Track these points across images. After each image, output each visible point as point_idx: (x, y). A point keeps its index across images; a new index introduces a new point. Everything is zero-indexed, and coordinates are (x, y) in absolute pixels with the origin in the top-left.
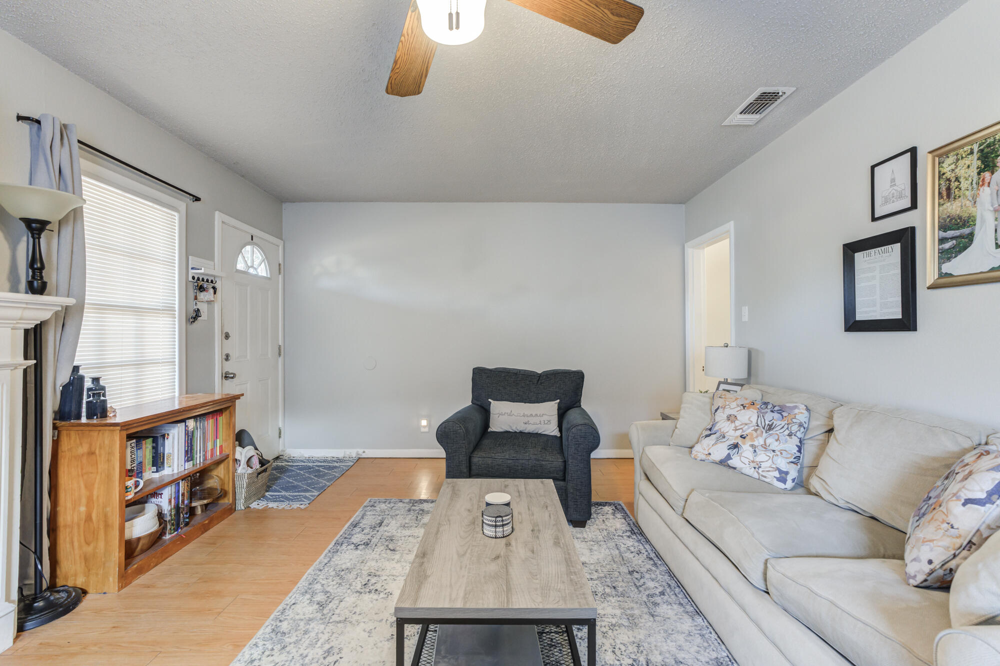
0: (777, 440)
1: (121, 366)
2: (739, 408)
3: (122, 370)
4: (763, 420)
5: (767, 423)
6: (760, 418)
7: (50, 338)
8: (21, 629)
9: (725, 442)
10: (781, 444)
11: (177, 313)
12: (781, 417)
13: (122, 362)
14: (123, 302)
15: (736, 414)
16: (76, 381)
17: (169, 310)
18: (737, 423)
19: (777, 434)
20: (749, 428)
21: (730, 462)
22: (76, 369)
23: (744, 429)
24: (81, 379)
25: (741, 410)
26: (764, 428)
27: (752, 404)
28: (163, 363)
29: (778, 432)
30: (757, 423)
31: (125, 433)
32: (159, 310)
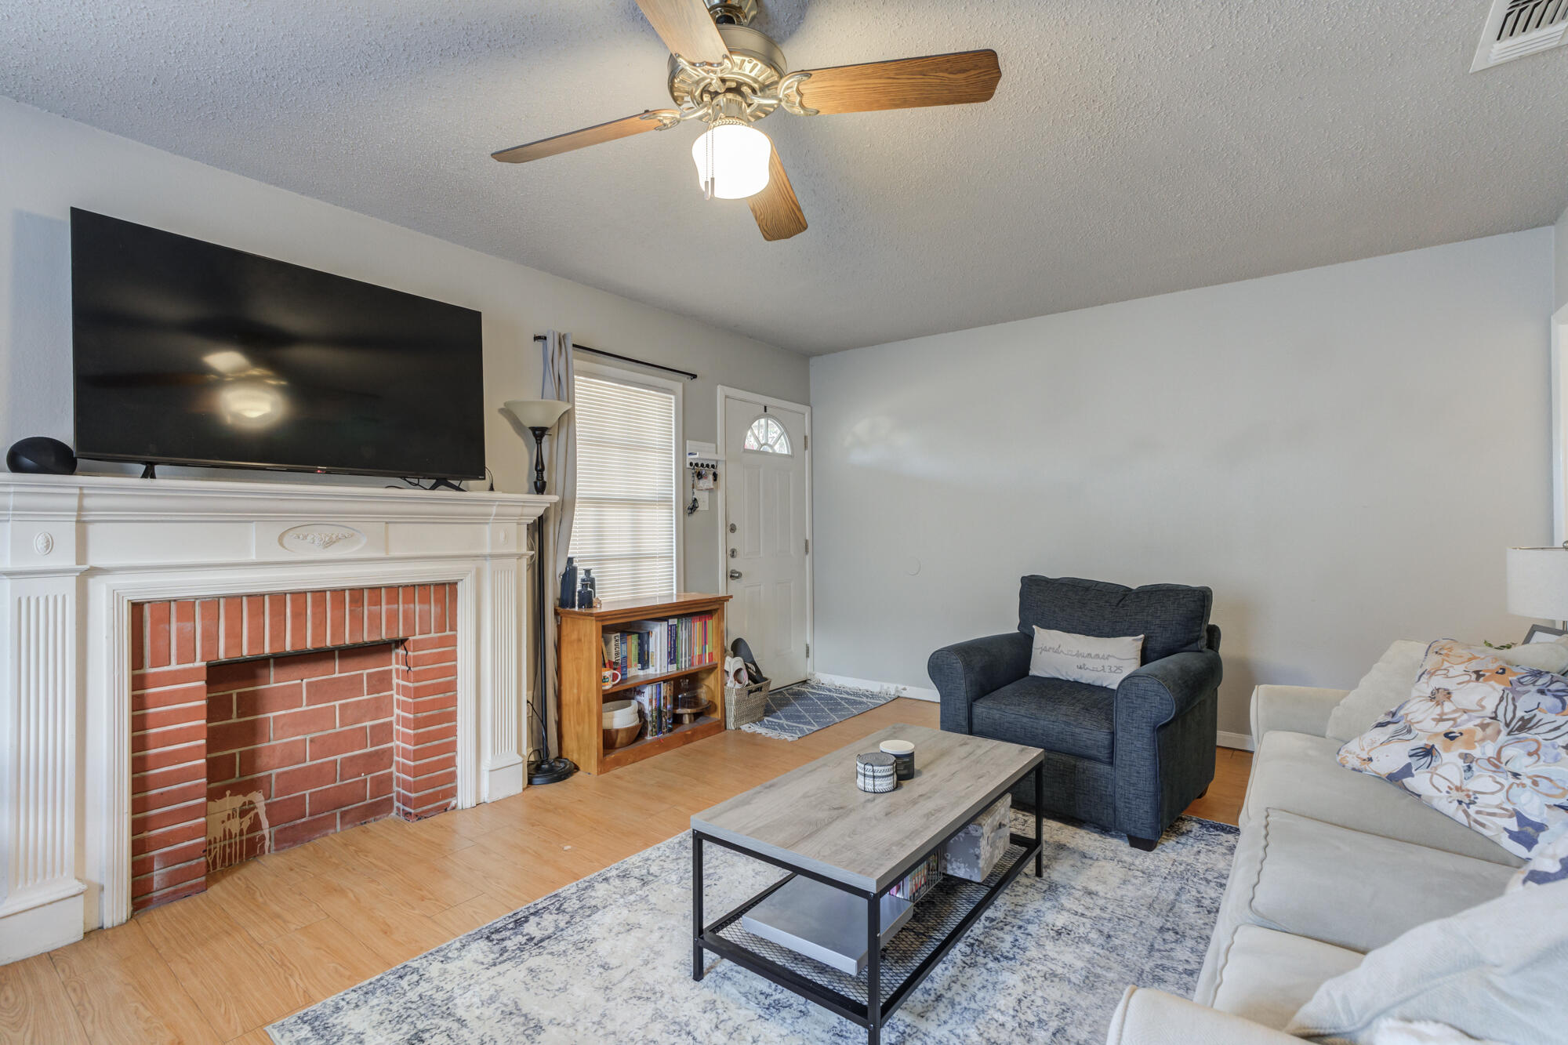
0: (1530, 754)
1: (619, 559)
2: (1467, 678)
3: (619, 563)
4: (1510, 708)
5: (1520, 714)
6: (1504, 703)
7: (550, 530)
8: (530, 782)
9: (1409, 740)
10: (1541, 762)
11: (674, 503)
12: (1561, 705)
13: (620, 555)
14: (620, 495)
15: (1451, 688)
16: (569, 575)
17: (665, 501)
18: (1448, 707)
19: (1537, 741)
20: (1469, 720)
21: (1407, 781)
22: (570, 560)
23: (1459, 720)
24: (574, 570)
25: (1468, 682)
26: (1507, 725)
27: (1501, 671)
28: (660, 557)
29: (1539, 738)
30: (1495, 712)
31: (600, 624)
32: (655, 501)
